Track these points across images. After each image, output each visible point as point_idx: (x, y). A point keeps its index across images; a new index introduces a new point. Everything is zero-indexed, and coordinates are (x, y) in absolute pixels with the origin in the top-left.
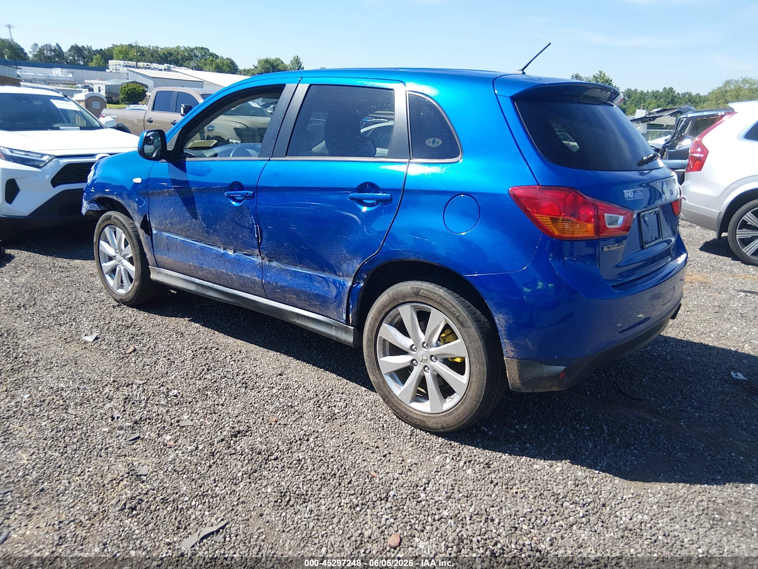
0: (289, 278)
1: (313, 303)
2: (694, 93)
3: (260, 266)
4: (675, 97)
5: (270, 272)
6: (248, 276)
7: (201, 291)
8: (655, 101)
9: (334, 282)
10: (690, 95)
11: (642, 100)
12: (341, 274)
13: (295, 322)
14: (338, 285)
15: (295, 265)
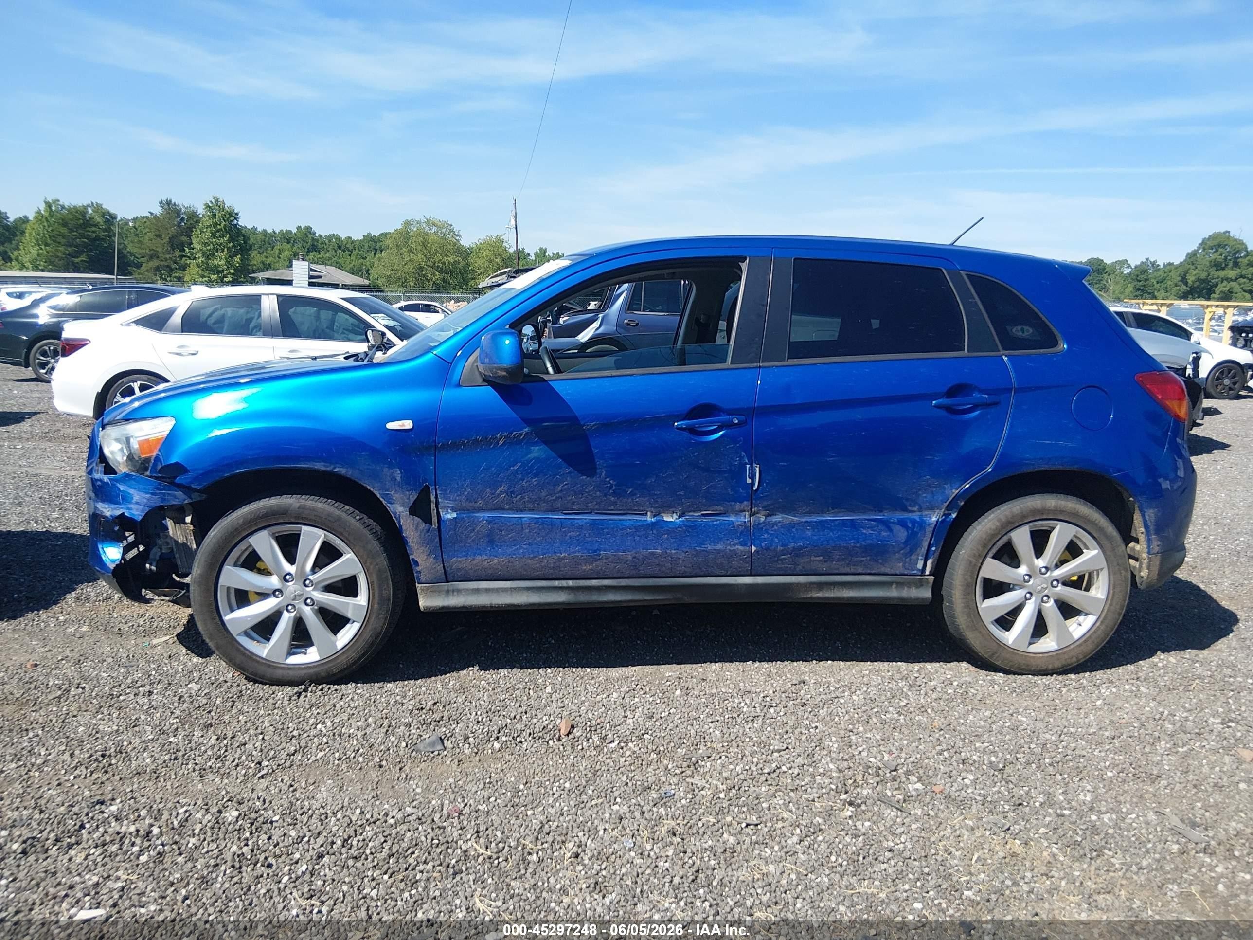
0: (809, 533)
1: (856, 559)
2: (343, 237)
3: (746, 527)
4: (317, 241)
5: (767, 532)
6: (719, 547)
7: (583, 598)
8: (289, 246)
9: (902, 523)
10: (338, 238)
11: (267, 245)
12: (915, 509)
13: (811, 598)
14: (910, 525)
15: (823, 512)
